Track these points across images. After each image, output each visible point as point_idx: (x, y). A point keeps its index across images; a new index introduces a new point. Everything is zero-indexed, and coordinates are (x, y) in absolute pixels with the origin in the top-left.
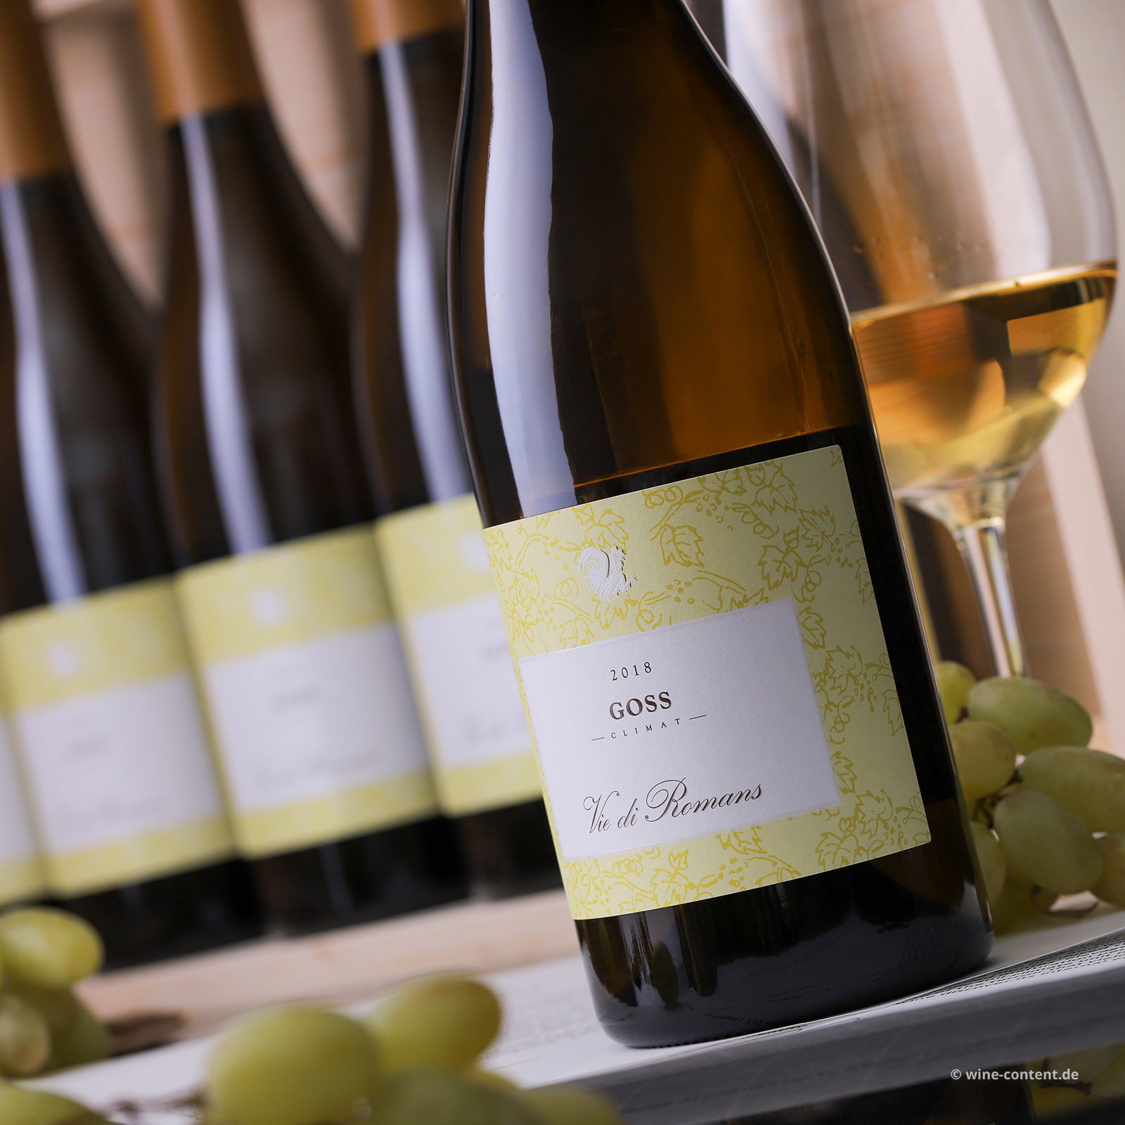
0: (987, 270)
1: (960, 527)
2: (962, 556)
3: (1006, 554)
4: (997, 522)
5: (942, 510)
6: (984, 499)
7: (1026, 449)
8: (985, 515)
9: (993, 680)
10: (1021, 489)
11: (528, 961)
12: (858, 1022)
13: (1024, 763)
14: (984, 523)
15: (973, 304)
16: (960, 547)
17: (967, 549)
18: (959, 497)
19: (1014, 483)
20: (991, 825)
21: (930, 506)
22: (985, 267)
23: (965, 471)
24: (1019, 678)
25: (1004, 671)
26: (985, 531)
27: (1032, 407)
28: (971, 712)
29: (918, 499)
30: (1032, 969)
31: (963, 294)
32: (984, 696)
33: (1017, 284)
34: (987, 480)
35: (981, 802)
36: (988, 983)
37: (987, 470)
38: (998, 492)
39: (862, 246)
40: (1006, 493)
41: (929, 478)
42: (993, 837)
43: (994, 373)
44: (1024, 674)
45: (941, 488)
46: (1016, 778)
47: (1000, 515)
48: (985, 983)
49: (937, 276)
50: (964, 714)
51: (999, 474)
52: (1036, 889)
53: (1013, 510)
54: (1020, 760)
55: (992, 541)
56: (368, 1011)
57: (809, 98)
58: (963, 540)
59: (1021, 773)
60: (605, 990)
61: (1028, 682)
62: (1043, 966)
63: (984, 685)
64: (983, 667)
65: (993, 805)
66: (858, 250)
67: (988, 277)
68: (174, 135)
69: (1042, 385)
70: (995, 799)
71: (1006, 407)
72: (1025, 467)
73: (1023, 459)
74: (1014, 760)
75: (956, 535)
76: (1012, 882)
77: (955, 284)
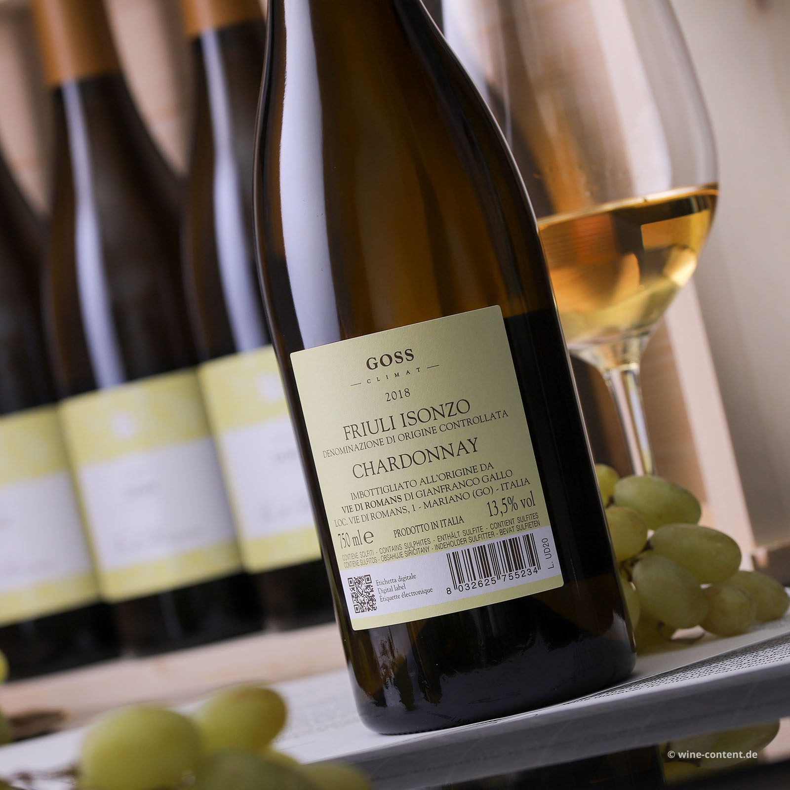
0: (627, 190)
1: (608, 370)
2: (610, 390)
3: (641, 390)
4: (634, 367)
5: (596, 358)
6: (625, 350)
7: (654, 316)
8: (626, 362)
9: (631, 478)
10: (651, 343)
11: (306, 674)
12: (536, 717)
13: (653, 536)
14: (624, 367)
15: (617, 214)
16: (608, 384)
17: (613, 386)
18: (607, 349)
19: (646, 339)
20: (630, 579)
21: (587, 355)
22: (626, 188)
23: (611, 331)
24: (649, 476)
25: (639, 471)
26: (625, 373)
27: (658, 286)
28: (616, 500)
29: (578, 351)
30: (658, 680)
31: (610, 207)
32: (625, 489)
33: (645, 201)
34: (627, 337)
35: (623, 563)
36: (627, 689)
37: (627, 330)
38: (635, 346)
39: (539, 173)
40: (641, 346)
41: (586, 336)
42: (631, 587)
43: (632, 263)
44: (653, 473)
45: (595, 342)
46: (648, 547)
47: (636, 362)
48: (626, 690)
49: (592, 194)
50: (611, 501)
51: (635, 333)
52: (661, 624)
53: (645, 358)
54: (650, 533)
55: (630, 380)
56: (193, 709)
57: (504, 69)
58: (610, 379)
59: (652, 543)
60: (364, 693)
61: (656, 479)
62: (666, 678)
63: (626, 481)
64: (624, 469)
65: (632, 565)
66: (536, 176)
67: (628, 195)
68: (58, 96)
69: (666, 271)
70: (634, 561)
71: (641, 286)
72: (654, 328)
73: (652, 322)
74: (646, 534)
75: (605, 376)
76: (645, 618)
77: (604, 200)
